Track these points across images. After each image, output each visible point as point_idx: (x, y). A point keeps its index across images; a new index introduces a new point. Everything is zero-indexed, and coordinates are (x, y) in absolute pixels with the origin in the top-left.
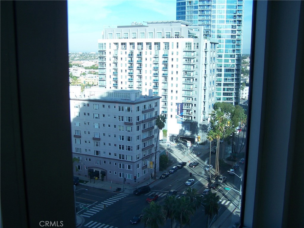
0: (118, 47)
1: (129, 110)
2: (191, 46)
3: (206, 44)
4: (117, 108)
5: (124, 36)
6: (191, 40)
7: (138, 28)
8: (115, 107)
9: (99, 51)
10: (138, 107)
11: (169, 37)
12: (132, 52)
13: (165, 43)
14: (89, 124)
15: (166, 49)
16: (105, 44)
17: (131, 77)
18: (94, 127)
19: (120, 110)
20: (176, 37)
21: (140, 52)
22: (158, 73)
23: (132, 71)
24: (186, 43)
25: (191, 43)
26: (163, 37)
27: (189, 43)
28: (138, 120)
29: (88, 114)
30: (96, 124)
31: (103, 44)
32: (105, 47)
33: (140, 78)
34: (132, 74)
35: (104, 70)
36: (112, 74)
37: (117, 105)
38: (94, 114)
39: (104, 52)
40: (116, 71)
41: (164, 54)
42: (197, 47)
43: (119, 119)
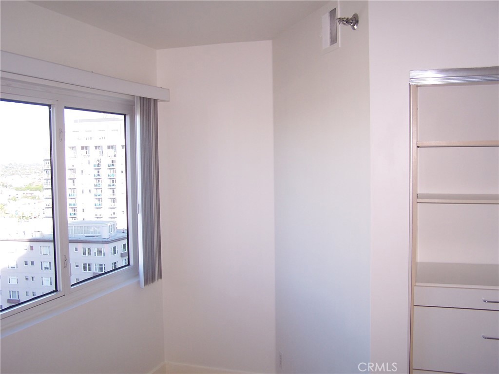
0: (75, 153)
1: (100, 252)
4: (81, 250)
5: (85, 135)
8: (76, 249)
9: (45, 160)
10: (114, 248)
12: (99, 161)
14: (34, 279)
17: (99, 200)
18: (43, 284)
19: (84, 254)
21: (113, 161)
23: (99, 191)
29: (32, 263)
30: (46, 279)
33: (114, 202)
34: (99, 196)
37: (80, 246)
38: (41, 262)
40: (74, 192)
43: (85, 268)
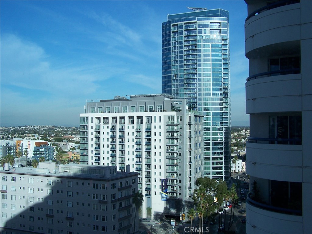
0: (100, 121)
1: (103, 188)
2: (174, 120)
3: (190, 117)
4: (91, 185)
5: (106, 110)
6: (174, 113)
7: (121, 102)
8: (89, 184)
9: (81, 125)
10: (114, 184)
11: (152, 110)
12: (114, 126)
13: (147, 117)
14: (63, 202)
15: (148, 123)
16: (87, 118)
17: (114, 152)
18: (67, 206)
19: (94, 187)
20: (158, 111)
21: (123, 127)
22: (141, 148)
23: (114, 146)
24: (169, 117)
25: (174, 117)
26: (146, 111)
27: (172, 117)
28: (114, 198)
29: (62, 192)
30: (69, 202)
31: (85, 118)
32: (87, 121)
33: (123, 153)
34: (114, 149)
35: (86, 145)
36: (93, 149)
37: (91, 182)
38: (67, 192)
39: (86, 127)
40: (98, 146)
41: (147, 128)
42: (181, 120)
43: (94, 197)
